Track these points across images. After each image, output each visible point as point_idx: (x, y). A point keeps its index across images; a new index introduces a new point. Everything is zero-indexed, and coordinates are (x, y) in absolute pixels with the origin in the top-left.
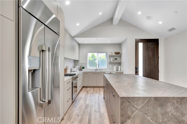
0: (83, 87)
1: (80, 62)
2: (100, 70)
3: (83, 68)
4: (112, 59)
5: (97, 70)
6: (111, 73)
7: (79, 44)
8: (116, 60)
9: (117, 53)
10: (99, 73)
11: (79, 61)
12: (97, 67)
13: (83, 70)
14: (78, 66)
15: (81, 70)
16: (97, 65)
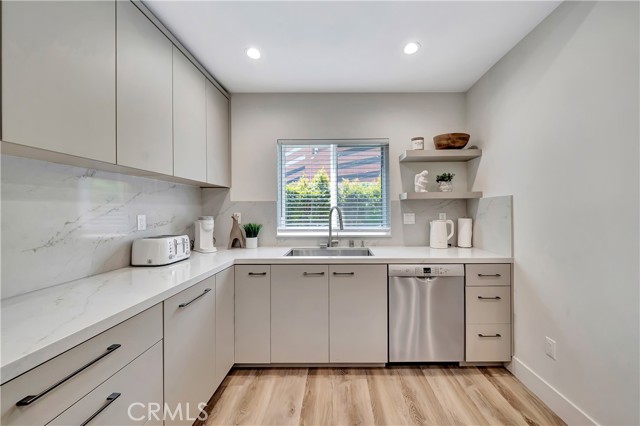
0: (235, 370)
1: (235, 195)
2: (352, 244)
3: (252, 232)
4: (420, 179)
5: (331, 242)
6: (427, 270)
8: (444, 185)
9: (458, 141)
10: (345, 272)
11: (226, 189)
12: (335, 223)
13: (251, 242)
14: (210, 223)
15: (237, 244)
16: (335, 214)
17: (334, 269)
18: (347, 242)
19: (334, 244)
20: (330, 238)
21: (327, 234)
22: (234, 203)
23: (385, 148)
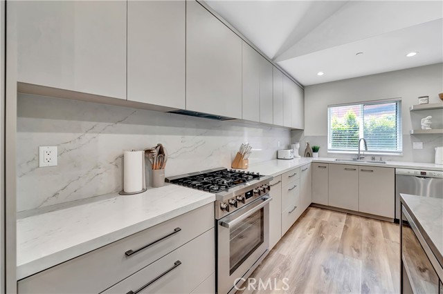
0: (312, 205)
1: (306, 133)
2: (373, 159)
3: (315, 150)
4: (426, 122)
5: (359, 157)
6: (423, 173)
7: (303, 89)
10: (368, 170)
11: (303, 130)
12: (362, 147)
13: (315, 154)
14: (298, 145)
15: (308, 155)
16: (362, 142)
17: (361, 168)
18: (370, 157)
19: (361, 158)
20: (359, 155)
21: (357, 153)
22: (306, 137)
23: (399, 102)
